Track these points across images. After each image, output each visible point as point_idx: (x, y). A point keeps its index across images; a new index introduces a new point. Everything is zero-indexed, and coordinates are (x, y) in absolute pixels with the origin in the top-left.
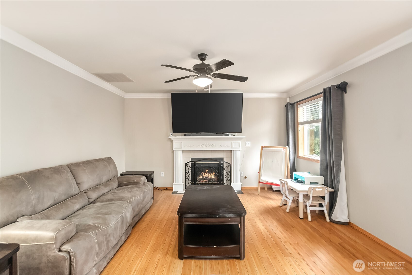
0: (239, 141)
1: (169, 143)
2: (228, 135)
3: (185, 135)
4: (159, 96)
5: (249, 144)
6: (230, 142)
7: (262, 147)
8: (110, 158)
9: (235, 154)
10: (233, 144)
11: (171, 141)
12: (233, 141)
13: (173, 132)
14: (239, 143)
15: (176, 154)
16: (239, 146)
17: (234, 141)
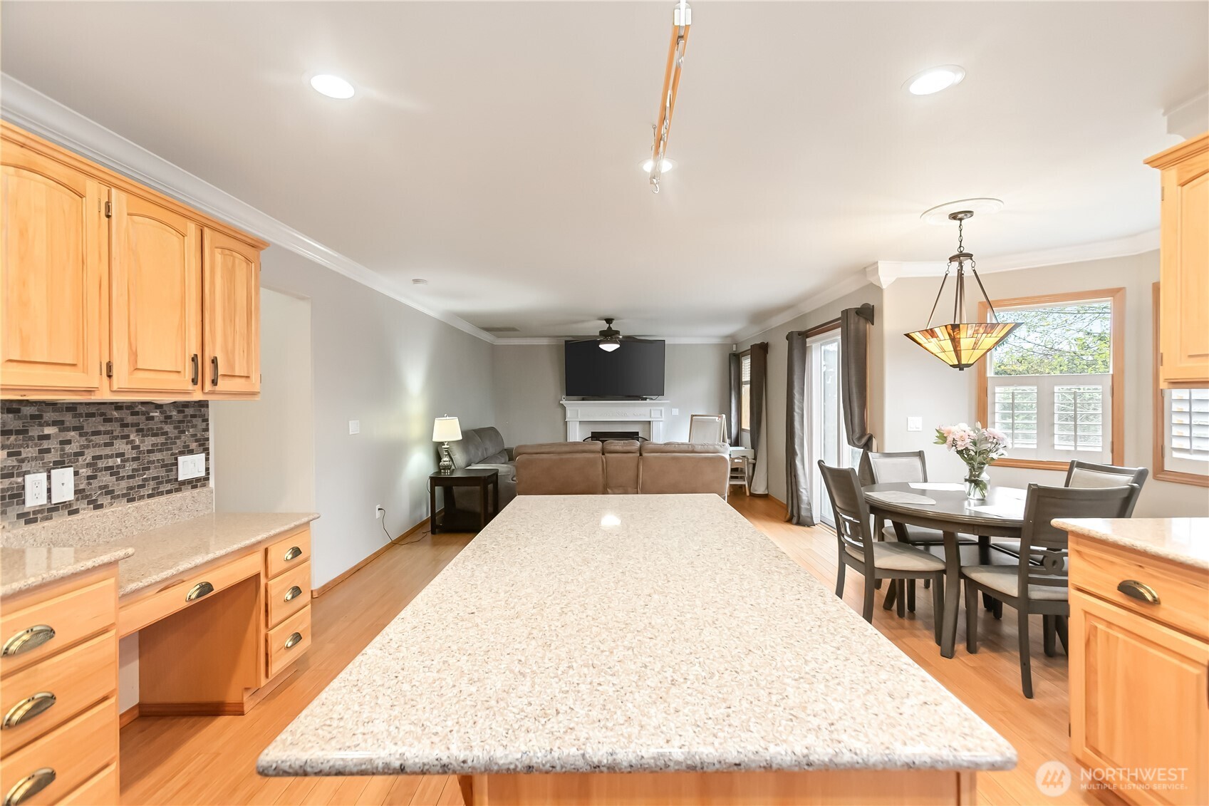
0: (661, 408)
1: (560, 410)
2: (645, 399)
3: (583, 400)
4: (544, 342)
5: (676, 411)
6: (648, 409)
7: (693, 416)
8: (492, 429)
9: (654, 427)
10: (652, 411)
11: (564, 408)
12: (652, 408)
13: (567, 395)
14: (661, 411)
15: (570, 426)
16: (661, 415)
17: (655, 408)
